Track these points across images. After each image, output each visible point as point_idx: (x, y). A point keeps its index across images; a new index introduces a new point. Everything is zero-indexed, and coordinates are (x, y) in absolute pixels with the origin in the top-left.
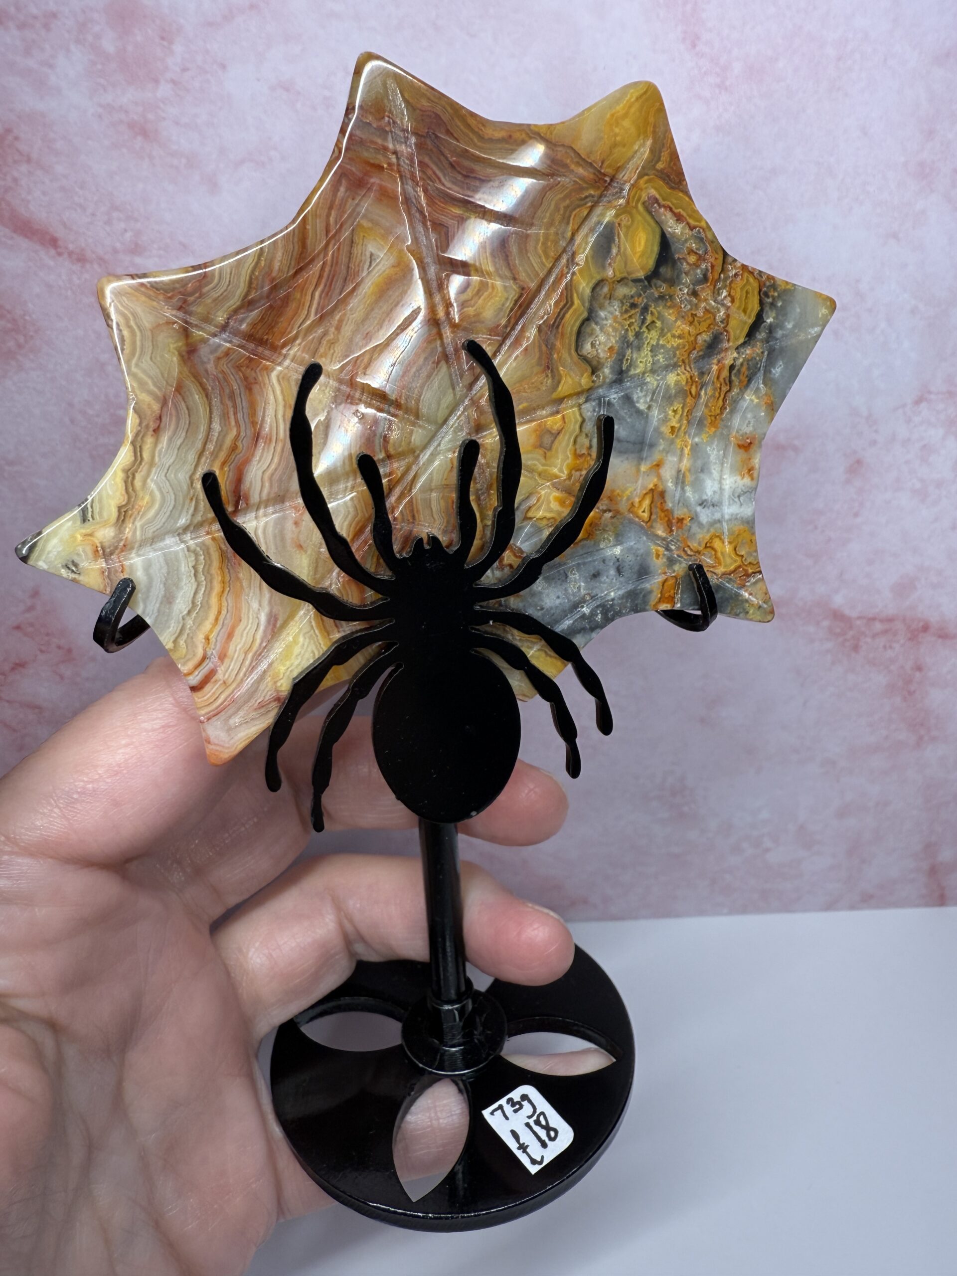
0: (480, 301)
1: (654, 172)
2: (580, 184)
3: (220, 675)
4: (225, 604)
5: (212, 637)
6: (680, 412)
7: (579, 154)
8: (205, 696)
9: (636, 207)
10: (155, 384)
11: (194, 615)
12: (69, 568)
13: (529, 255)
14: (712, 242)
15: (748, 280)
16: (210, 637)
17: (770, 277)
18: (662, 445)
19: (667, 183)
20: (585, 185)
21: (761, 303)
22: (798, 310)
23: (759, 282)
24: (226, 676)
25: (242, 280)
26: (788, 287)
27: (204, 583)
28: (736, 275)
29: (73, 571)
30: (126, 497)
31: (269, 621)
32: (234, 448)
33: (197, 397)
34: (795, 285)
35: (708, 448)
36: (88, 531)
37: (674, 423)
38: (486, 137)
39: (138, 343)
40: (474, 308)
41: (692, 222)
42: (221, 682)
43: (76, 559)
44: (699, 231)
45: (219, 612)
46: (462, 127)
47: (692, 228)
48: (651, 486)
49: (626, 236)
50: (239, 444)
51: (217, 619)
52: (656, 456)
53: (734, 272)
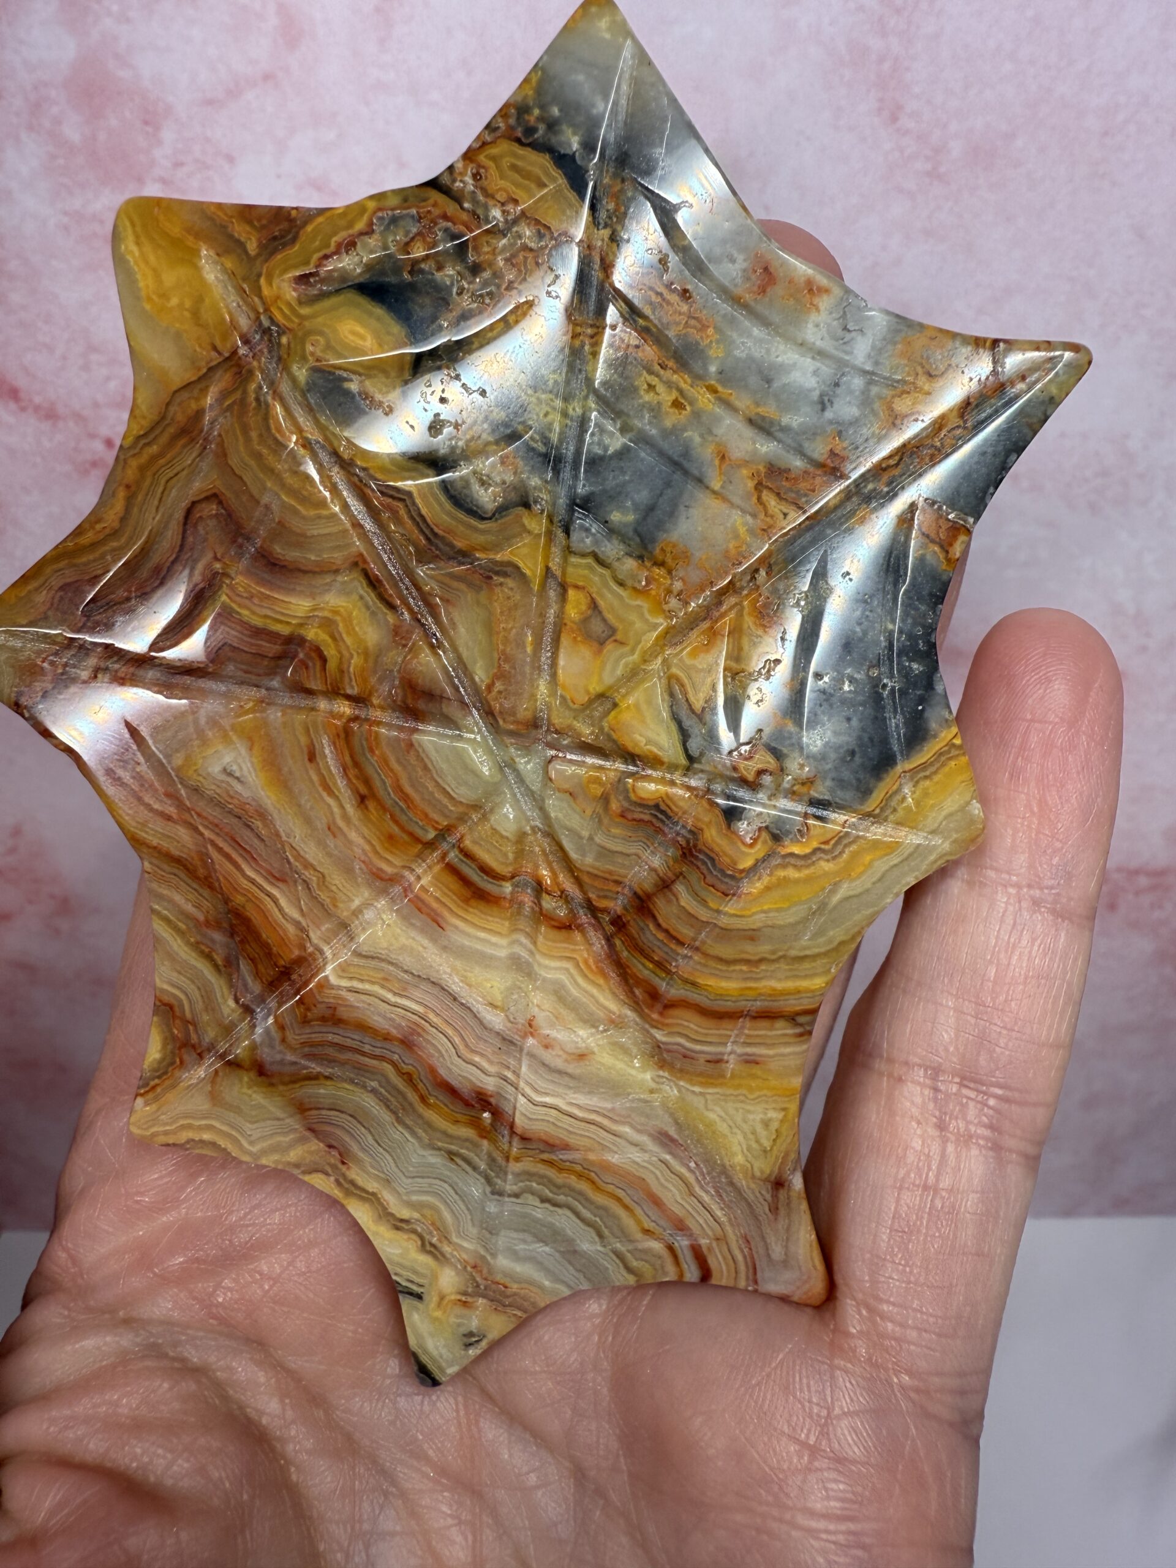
0: (349, 641)
1: (258, 262)
2: (234, 403)
3: (704, 1242)
4: (610, 1188)
5: (648, 1224)
6: (654, 380)
7: (189, 384)
8: (722, 1272)
9: (303, 318)
10: (285, 1134)
11: (606, 1232)
12: (470, 1344)
13: (309, 533)
14: (405, 200)
15: (493, 158)
16: (646, 1226)
17: (503, 112)
18: (693, 436)
19: (284, 245)
20: (238, 395)
21: (537, 147)
22: (581, 77)
23: (503, 136)
24: (710, 1233)
25: (193, 962)
26: (534, 80)
27: (570, 1199)
28: (476, 176)
29: (477, 1342)
30: (414, 1236)
31: (663, 1145)
32: (408, 1078)
33: (322, 1091)
34: (536, 65)
35: (737, 353)
36: (435, 1299)
37: (666, 397)
38: (116, 525)
39: (224, 1128)
40: (355, 656)
41: (360, 225)
42: (714, 1244)
43: (463, 1330)
44: (381, 219)
45: (619, 1200)
46: (91, 557)
47: (369, 232)
48: (751, 484)
49: (340, 356)
50: (406, 1068)
51: (626, 1207)
52: (706, 453)
53: (468, 179)
